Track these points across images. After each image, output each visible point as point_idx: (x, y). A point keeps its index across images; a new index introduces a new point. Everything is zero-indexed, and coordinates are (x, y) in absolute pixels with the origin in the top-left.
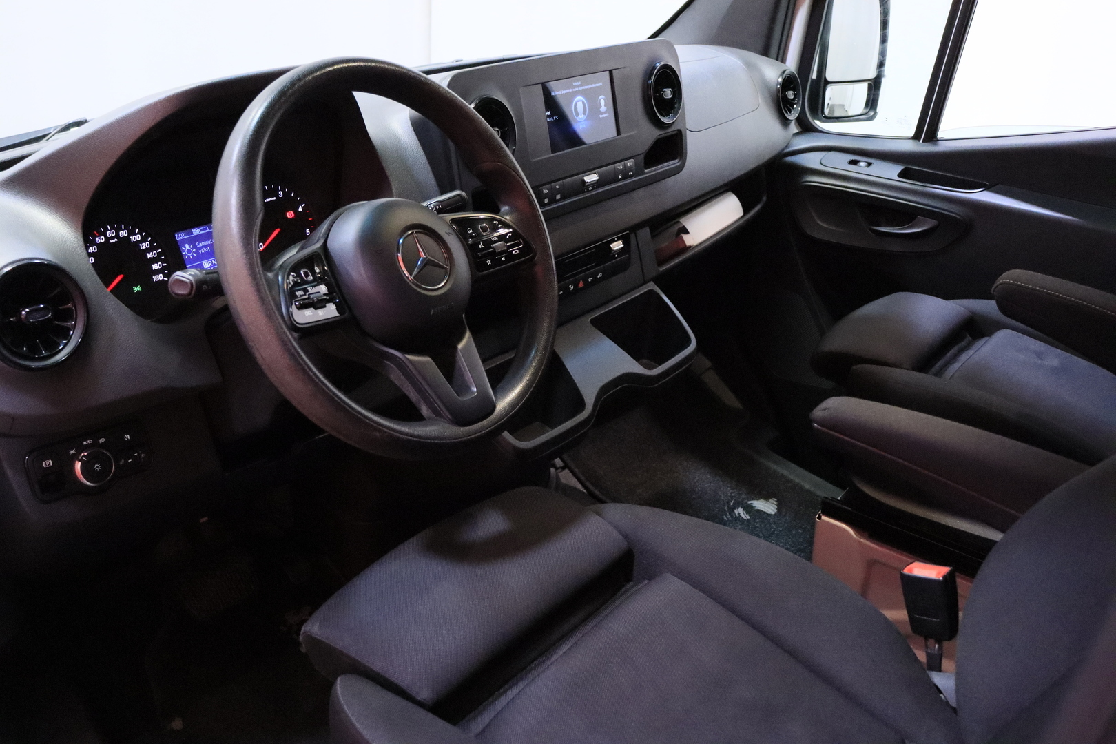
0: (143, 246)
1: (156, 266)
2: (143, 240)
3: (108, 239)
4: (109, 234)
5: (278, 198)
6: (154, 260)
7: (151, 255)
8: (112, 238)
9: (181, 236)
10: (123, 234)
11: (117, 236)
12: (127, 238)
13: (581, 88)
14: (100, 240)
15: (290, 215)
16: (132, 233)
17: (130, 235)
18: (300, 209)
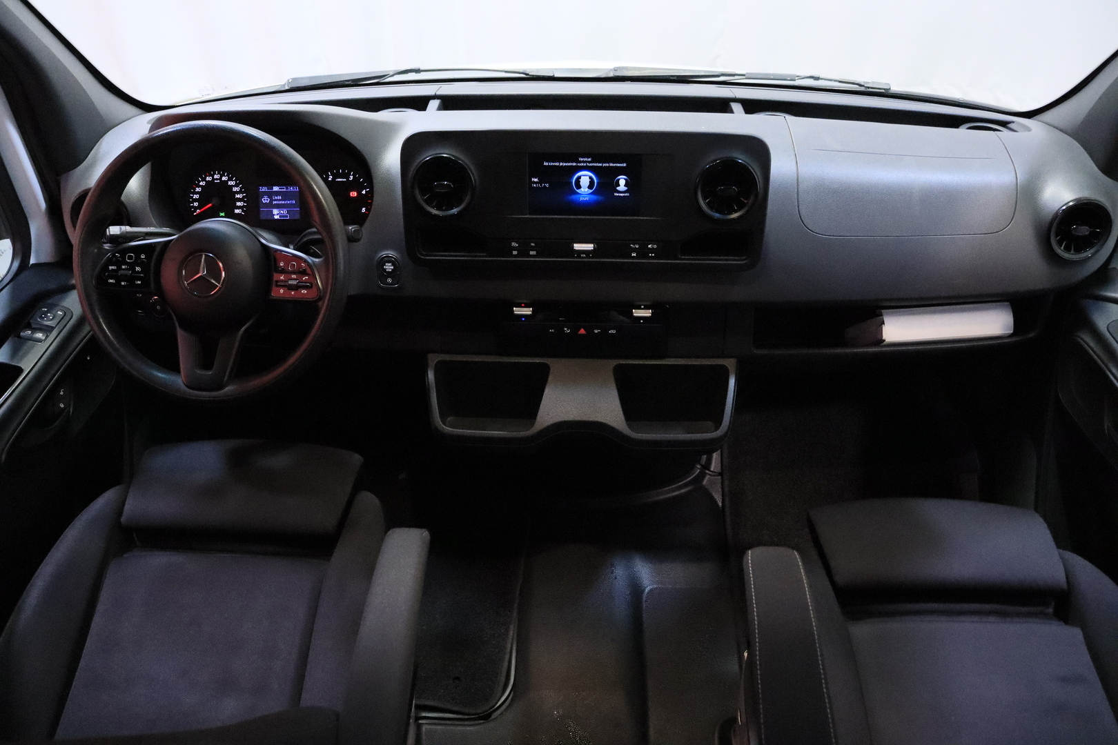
0: (235, 189)
1: (239, 204)
2: (236, 185)
3: (213, 179)
4: (216, 177)
5: (348, 180)
6: (239, 200)
7: (238, 196)
8: (217, 179)
9: (264, 189)
10: (224, 178)
11: (220, 179)
12: (227, 182)
13: (591, 165)
14: (208, 179)
15: (354, 194)
16: (230, 179)
17: (229, 180)
18: (364, 192)
